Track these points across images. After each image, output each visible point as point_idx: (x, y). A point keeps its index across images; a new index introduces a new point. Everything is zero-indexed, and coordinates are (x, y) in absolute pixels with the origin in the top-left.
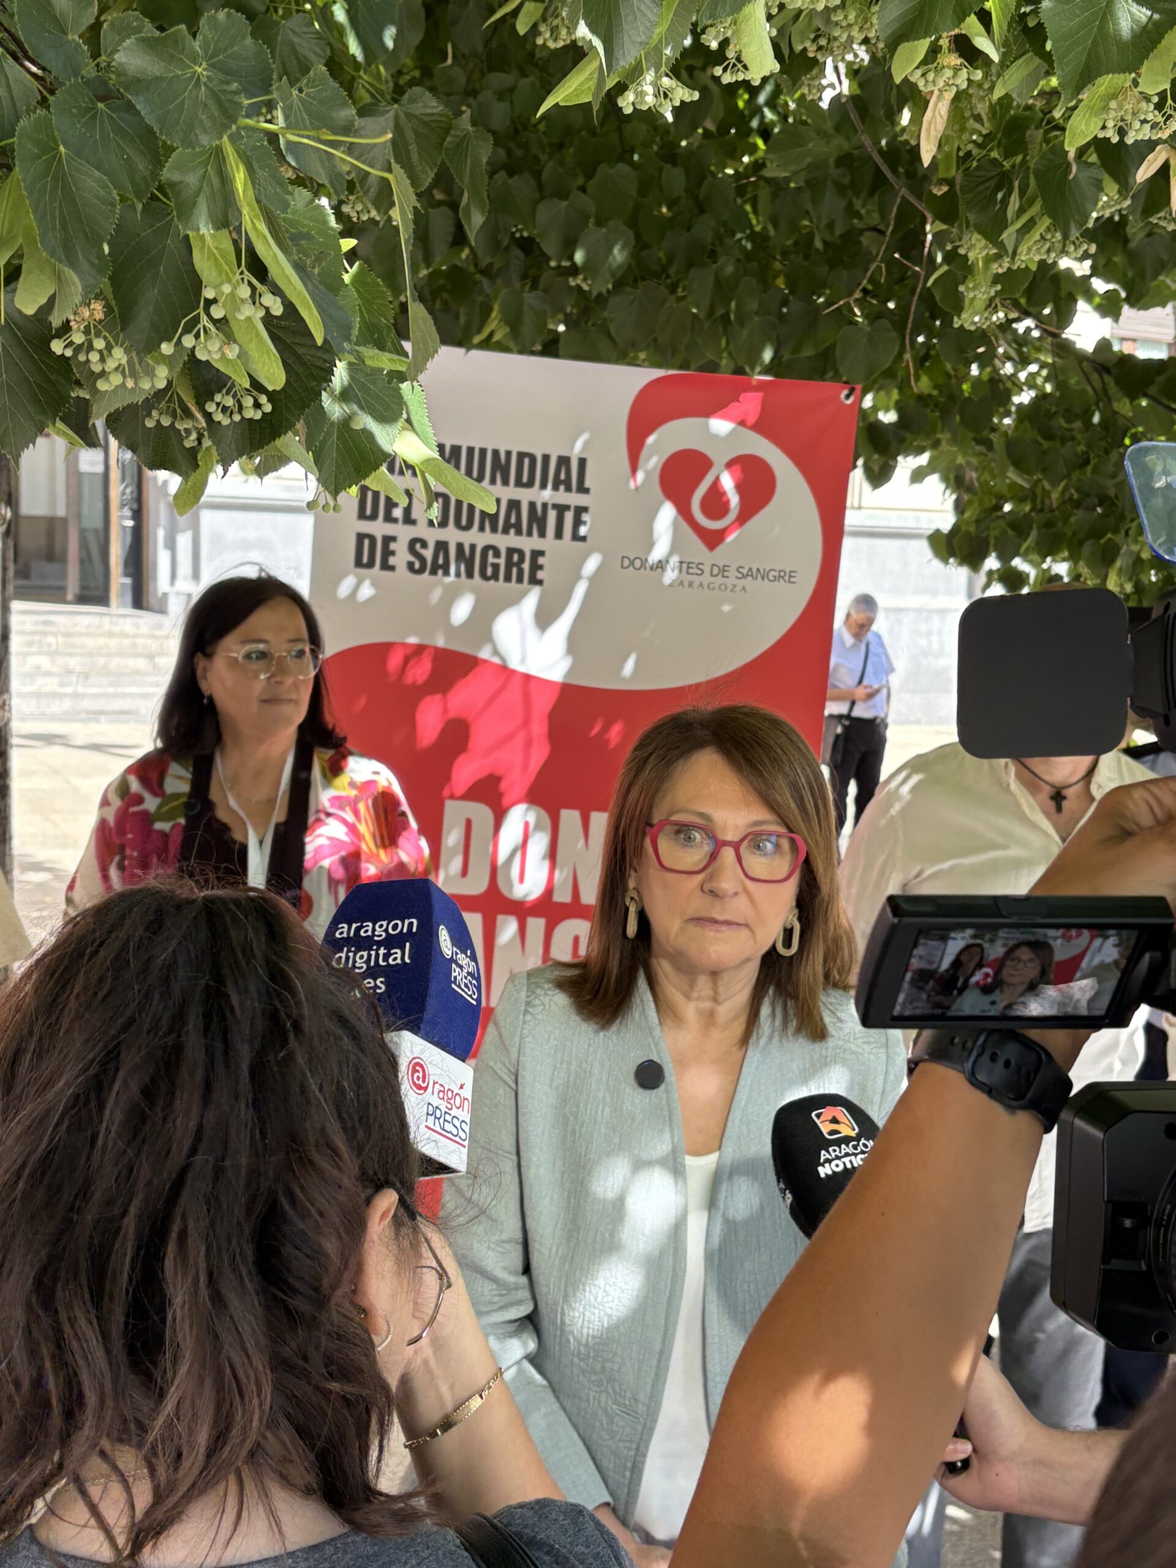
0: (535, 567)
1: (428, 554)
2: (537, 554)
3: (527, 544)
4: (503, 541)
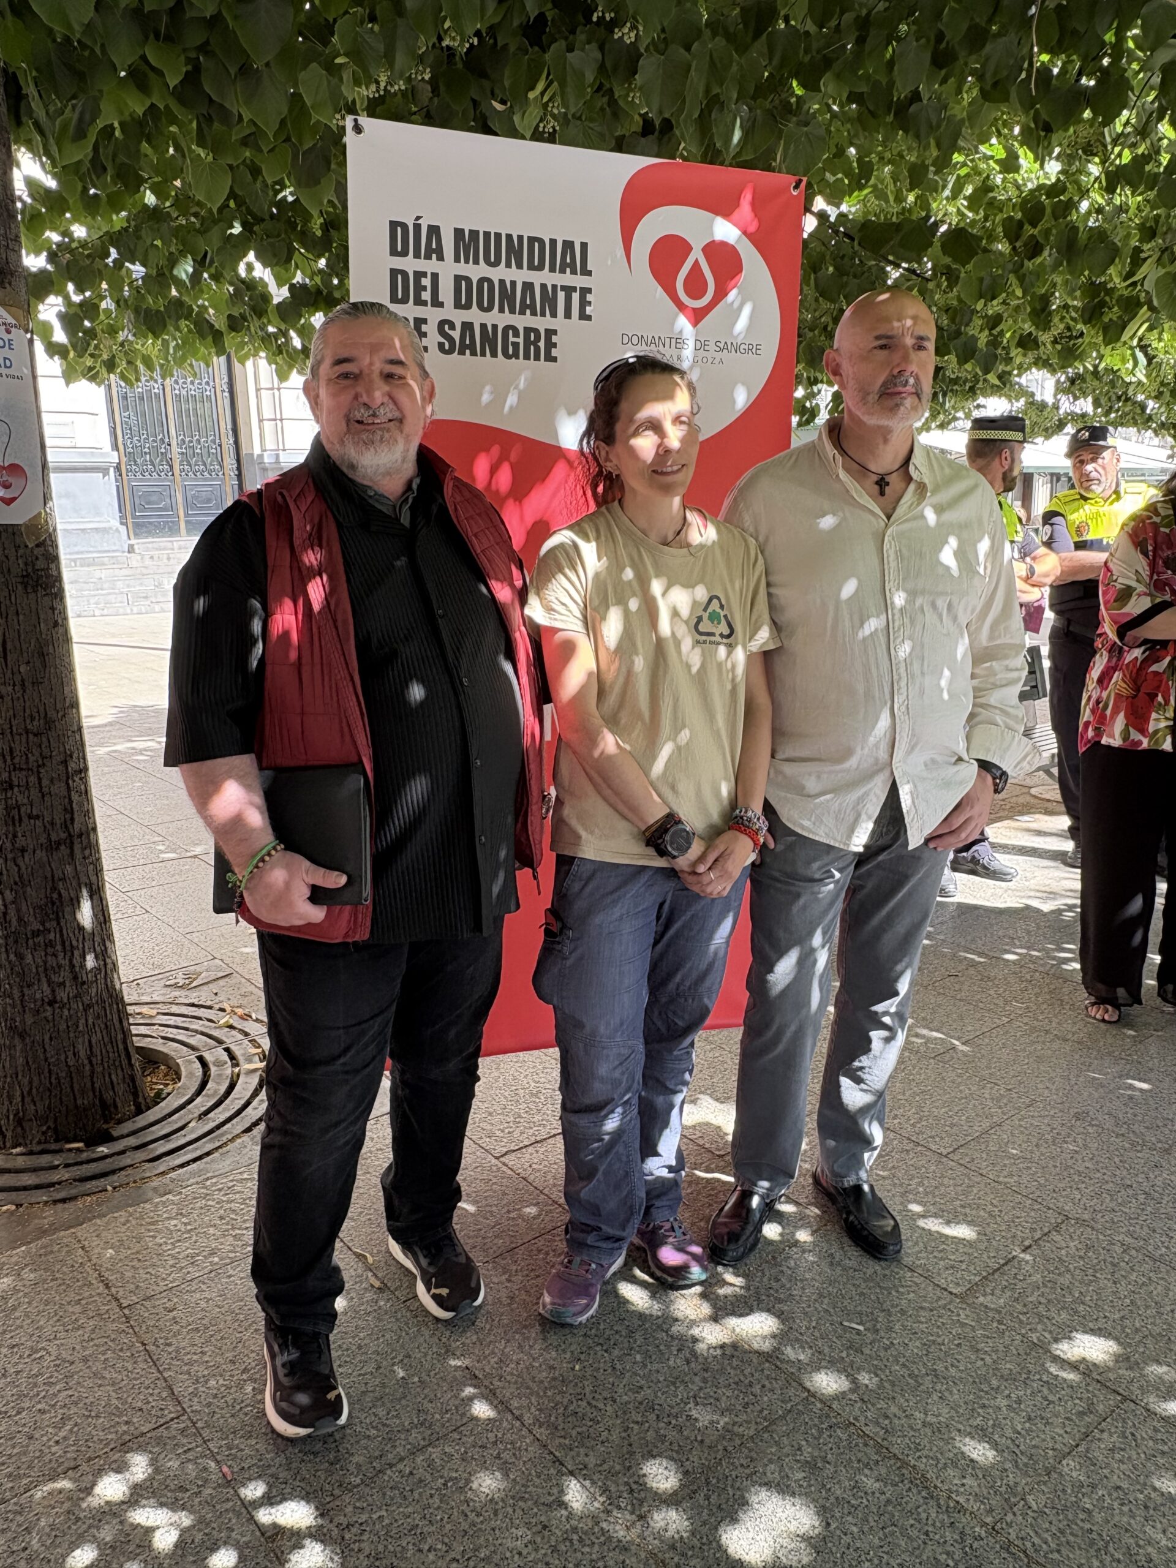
0: (550, 345)
1: (456, 334)
2: (550, 333)
3: (542, 323)
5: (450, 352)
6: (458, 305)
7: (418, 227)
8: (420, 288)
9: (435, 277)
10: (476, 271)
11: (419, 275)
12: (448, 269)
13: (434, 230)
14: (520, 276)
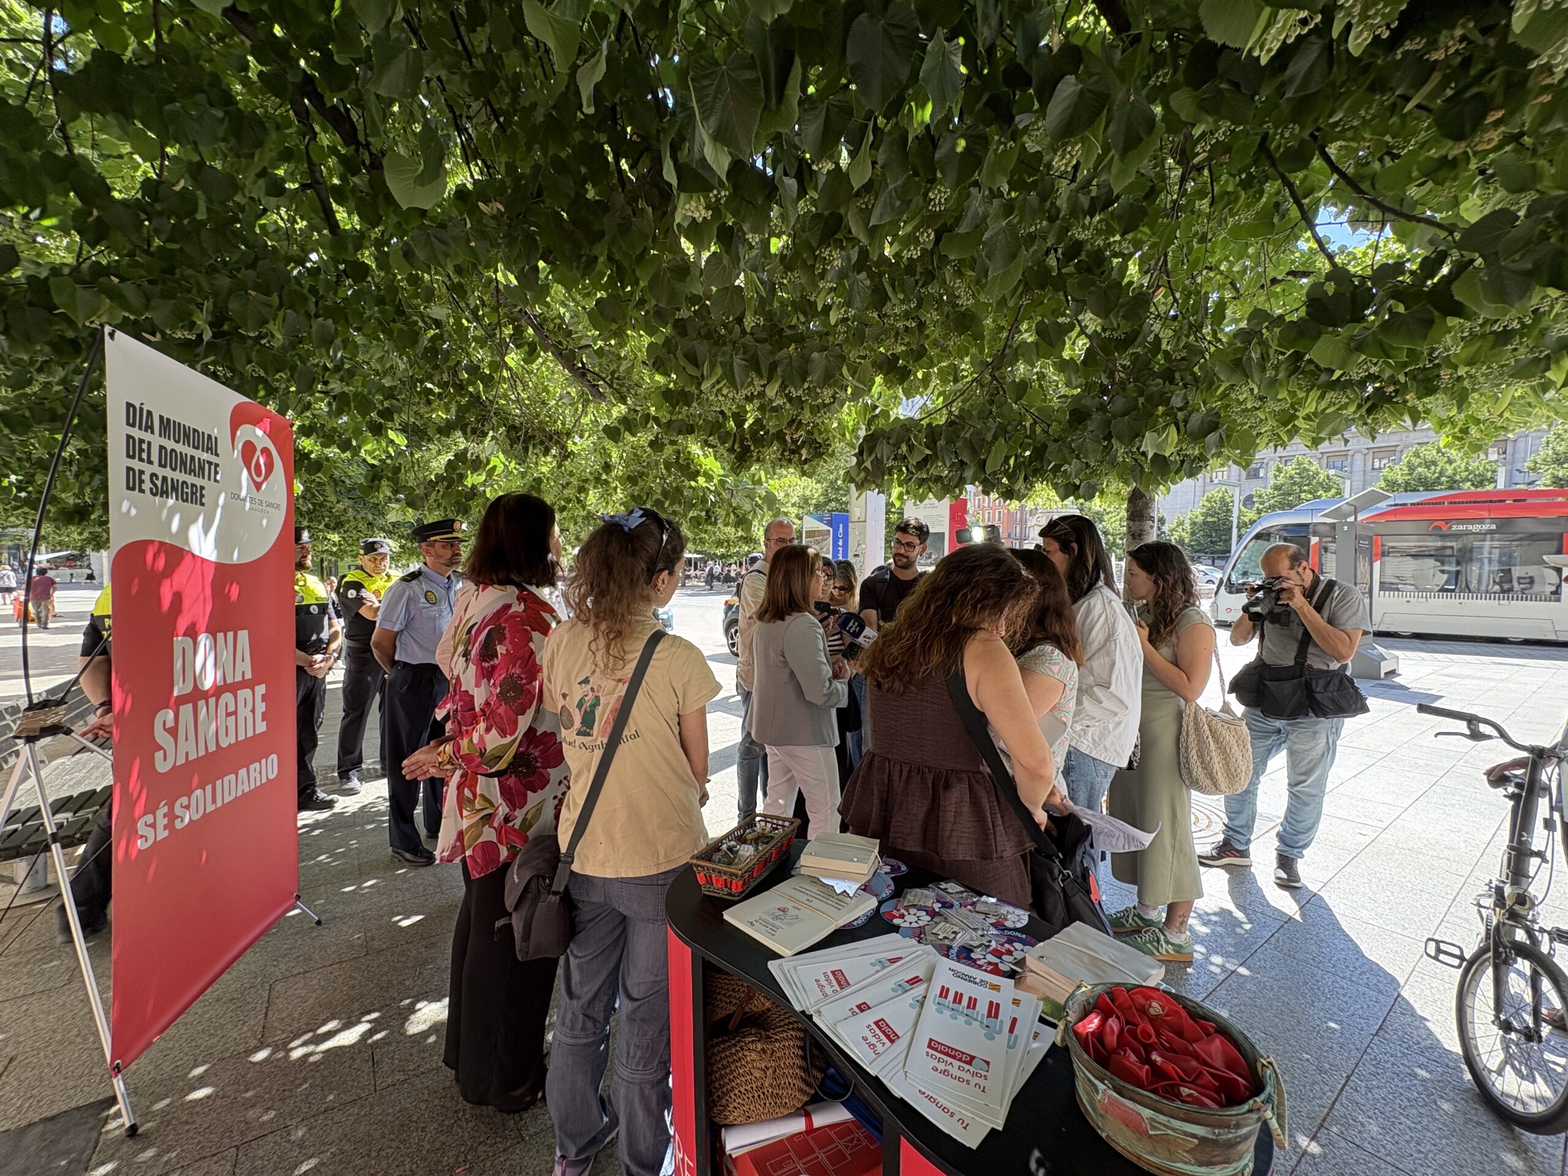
0: (202, 496)
1: (159, 483)
2: (202, 488)
3: (199, 482)
4: (191, 479)
5: (155, 495)
6: (160, 465)
7: (141, 410)
8: (141, 450)
9: (149, 444)
10: (170, 445)
11: (142, 441)
12: (156, 440)
13: (149, 413)
14: (189, 451)
